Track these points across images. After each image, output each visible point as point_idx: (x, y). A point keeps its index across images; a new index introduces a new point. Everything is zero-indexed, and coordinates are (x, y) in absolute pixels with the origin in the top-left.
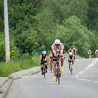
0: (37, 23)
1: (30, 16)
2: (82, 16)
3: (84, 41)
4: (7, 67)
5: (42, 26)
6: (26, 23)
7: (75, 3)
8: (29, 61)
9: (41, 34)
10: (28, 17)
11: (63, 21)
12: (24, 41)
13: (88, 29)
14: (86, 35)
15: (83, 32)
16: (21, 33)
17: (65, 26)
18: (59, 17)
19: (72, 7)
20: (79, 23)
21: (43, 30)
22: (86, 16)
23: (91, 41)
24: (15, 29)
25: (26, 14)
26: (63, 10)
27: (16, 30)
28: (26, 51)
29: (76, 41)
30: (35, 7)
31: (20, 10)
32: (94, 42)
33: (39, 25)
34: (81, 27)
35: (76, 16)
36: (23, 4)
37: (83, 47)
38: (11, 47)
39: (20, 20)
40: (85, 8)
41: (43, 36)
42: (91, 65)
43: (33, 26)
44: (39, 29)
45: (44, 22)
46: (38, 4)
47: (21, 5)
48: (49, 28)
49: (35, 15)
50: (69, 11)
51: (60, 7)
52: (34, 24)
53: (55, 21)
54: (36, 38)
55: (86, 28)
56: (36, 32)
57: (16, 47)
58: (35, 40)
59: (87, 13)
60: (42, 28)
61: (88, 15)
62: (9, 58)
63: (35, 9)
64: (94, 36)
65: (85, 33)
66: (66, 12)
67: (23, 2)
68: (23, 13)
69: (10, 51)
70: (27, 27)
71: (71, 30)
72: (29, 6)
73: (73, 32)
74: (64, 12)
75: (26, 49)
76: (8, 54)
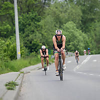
0: (42, 28)
1: (36, 22)
2: (77, 21)
3: (79, 42)
4: (19, 64)
5: (46, 30)
6: (33, 28)
7: (71, 11)
8: (36, 58)
9: (45, 36)
10: (34, 23)
11: (62, 26)
12: (31, 43)
13: (83, 32)
14: (80, 37)
15: (78, 35)
16: (29, 36)
17: (64, 30)
18: (58, 23)
19: (69, 14)
20: (75, 27)
21: (46, 33)
22: (80, 22)
23: (85, 41)
24: (23, 33)
25: (32, 21)
26: (62, 17)
27: (25, 34)
28: (33, 50)
29: (73, 41)
30: (39, 15)
31: (27, 18)
32: (87, 42)
33: (43, 30)
34: (77, 31)
35: (72, 22)
36: (29, 13)
37: (78, 47)
38: (21, 48)
39: (27, 26)
40: (79, 15)
41: (46, 38)
42: (86, 61)
43: (38, 31)
44: (42, 33)
45: (47, 27)
46: (42, 12)
47: (28, 14)
48: (51, 32)
49: (40, 22)
50: (66, 18)
51: (59, 14)
52: (39, 29)
53: (56, 26)
54: (41, 40)
55: (81, 31)
56: (41, 35)
57: (25, 47)
58: (39, 41)
59: (81, 19)
60: (45, 32)
61: (82, 21)
62: (20, 57)
63: (39, 17)
64: (87, 38)
65: (80, 35)
66: (64, 19)
67: (29, 11)
68: (30, 20)
69: (21, 51)
70: (33, 31)
71: (68, 33)
72: (34, 14)
73: (70, 35)
74: (62, 19)
75: (33, 49)
76: (19, 53)
